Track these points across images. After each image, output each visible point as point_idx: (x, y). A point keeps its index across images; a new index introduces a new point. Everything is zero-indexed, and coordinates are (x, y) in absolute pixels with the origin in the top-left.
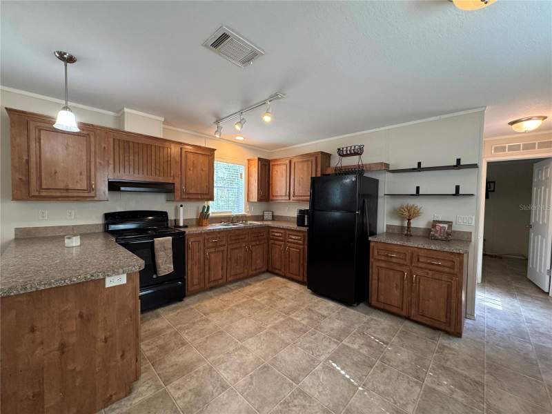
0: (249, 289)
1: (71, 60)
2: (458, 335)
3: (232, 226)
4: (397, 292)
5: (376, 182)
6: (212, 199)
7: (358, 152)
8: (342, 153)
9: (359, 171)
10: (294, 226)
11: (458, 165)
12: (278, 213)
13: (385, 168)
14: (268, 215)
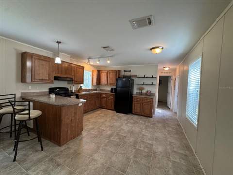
0: (97, 113)
1: (60, 43)
2: (152, 117)
3: (88, 93)
4: (139, 109)
5: (134, 80)
6: (83, 83)
7: (130, 71)
8: (125, 71)
9: (129, 77)
10: (110, 93)
11: (153, 77)
12: (102, 89)
13: (136, 76)
14: (98, 89)
